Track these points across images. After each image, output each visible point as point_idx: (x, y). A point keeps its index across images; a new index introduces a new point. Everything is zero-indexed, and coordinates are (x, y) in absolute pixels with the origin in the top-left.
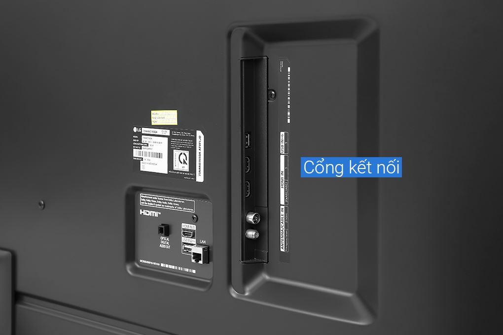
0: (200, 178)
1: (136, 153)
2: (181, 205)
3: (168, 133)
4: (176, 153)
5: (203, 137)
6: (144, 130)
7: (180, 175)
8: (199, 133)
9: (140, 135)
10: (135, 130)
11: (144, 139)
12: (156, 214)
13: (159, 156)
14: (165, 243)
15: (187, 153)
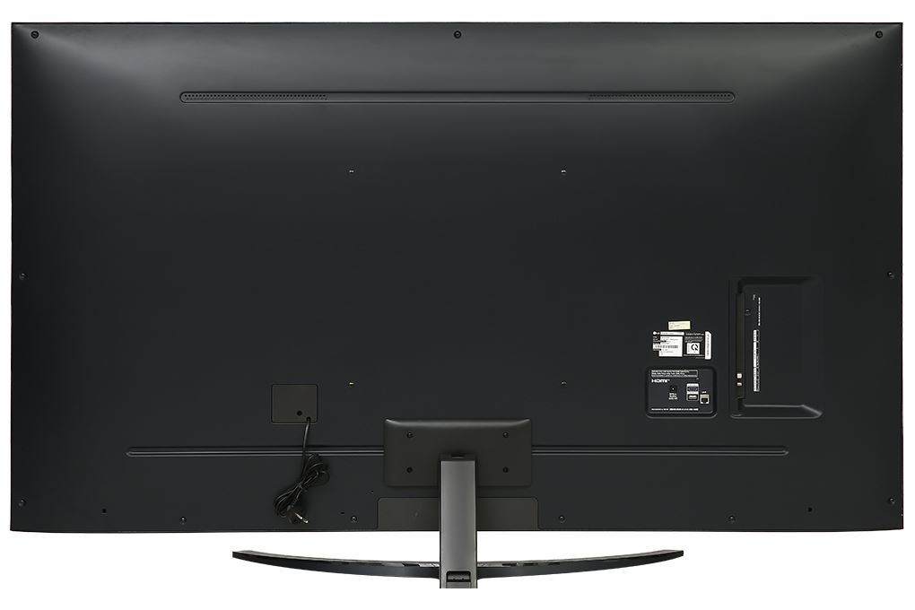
0: (708, 356)
1: (655, 346)
2: (686, 374)
3: (683, 334)
4: (689, 345)
5: (710, 335)
6: (662, 333)
7: (693, 357)
8: (707, 333)
9: (659, 336)
10: (655, 333)
11: (662, 338)
12: (666, 381)
13: (676, 347)
14: (673, 396)
15: (698, 344)
